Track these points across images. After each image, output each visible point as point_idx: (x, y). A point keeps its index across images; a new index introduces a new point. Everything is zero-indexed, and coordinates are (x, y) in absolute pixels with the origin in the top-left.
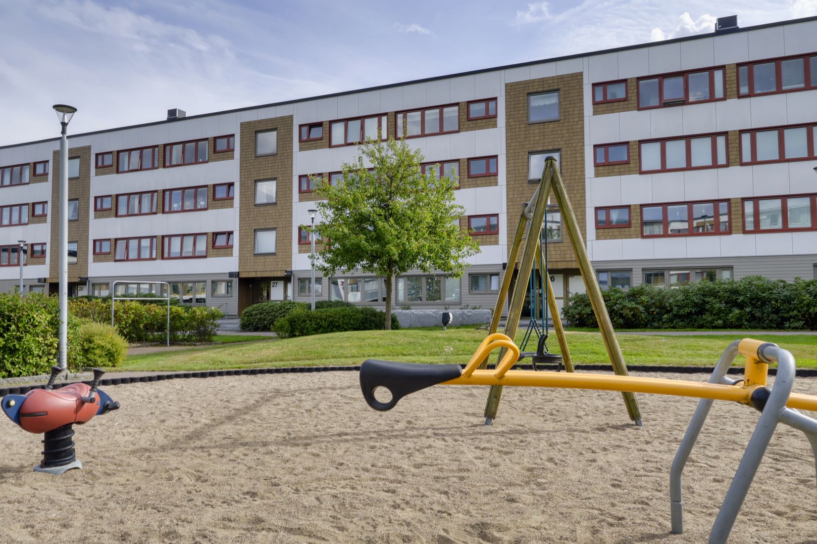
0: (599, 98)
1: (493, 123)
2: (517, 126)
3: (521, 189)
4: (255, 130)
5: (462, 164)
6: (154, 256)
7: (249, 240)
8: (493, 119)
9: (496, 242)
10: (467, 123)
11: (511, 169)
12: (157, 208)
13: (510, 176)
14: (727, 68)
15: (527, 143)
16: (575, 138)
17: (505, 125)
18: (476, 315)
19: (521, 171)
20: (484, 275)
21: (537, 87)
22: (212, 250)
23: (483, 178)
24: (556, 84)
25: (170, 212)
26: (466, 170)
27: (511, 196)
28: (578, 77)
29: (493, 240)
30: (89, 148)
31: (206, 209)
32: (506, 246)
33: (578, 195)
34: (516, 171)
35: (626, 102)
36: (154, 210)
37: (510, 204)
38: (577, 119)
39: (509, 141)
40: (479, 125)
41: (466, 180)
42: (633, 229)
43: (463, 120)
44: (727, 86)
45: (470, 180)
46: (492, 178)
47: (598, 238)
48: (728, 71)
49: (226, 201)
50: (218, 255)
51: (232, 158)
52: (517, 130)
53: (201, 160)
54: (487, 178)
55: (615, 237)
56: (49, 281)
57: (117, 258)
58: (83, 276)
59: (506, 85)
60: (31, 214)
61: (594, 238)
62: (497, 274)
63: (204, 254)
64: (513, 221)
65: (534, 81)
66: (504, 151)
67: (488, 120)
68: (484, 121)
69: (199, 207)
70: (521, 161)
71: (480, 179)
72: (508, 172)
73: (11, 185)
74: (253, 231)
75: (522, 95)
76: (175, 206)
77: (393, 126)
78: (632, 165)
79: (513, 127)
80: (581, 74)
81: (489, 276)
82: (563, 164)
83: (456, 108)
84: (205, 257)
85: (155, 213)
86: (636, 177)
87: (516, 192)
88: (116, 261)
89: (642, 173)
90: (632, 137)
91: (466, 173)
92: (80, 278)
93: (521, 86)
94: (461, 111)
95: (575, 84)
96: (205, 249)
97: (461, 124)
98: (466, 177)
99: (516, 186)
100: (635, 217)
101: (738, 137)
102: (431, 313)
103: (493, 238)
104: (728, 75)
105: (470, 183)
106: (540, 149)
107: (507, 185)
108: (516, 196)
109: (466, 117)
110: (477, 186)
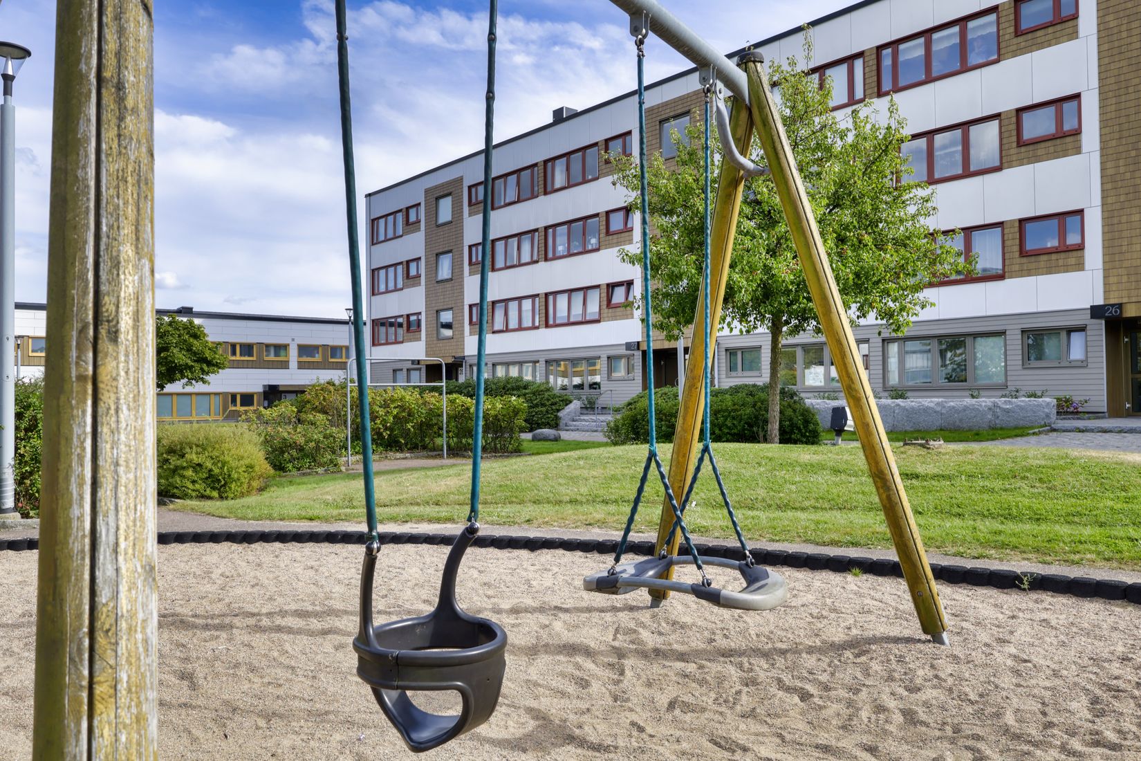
1: (1070, 31)
2: (1124, 27)
3: (1133, 153)
4: (659, 118)
5: (1005, 122)
6: (537, 324)
8: (1070, 24)
9: (1079, 266)
10: (1016, 41)
11: (1109, 116)
12: (538, 255)
13: (1107, 130)
17: (1095, 30)
19: (1132, 118)
20: (1054, 331)
22: (606, 311)
23: (1049, 143)
25: (555, 258)
26: (1014, 133)
27: (1111, 172)
29: (1072, 261)
30: (461, 179)
31: (597, 250)
32: (1101, 272)
34: (1123, 120)
36: (535, 258)
37: (1109, 186)
39: (1106, 60)
40: (1039, 40)
41: (1013, 151)
43: (1007, 37)
45: (1023, 149)
46: (1070, 139)
49: (623, 235)
50: (614, 318)
52: (1124, 35)
53: (590, 177)
54: (1058, 141)
56: (424, 364)
57: (496, 328)
58: (457, 355)
60: (405, 275)
62: (1082, 329)
63: (597, 317)
64: (1115, 220)
66: (1095, 83)
67: (1059, 27)
68: (1050, 30)
69: (590, 248)
70: (1133, 96)
71: (1043, 145)
72: (1104, 123)
73: (386, 240)
76: (561, 249)
77: (875, 73)
79: (1115, 30)
81: (1064, 334)
83: (993, 17)
84: (598, 321)
85: (537, 262)
87: (1122, 162)
88: (494, 332)
91: (1014, 139)
92: (454, 357)
94: (1002, 20)
96: (597, 310)
97: (1002, 45)
98: (1015, 145)
99: (1121, 149)
103: (1072, 259)
105: (1022, 155)
107: (1102, 149)
108: (1122, 170)
109: (1012, 29)
110: (1037, 159)
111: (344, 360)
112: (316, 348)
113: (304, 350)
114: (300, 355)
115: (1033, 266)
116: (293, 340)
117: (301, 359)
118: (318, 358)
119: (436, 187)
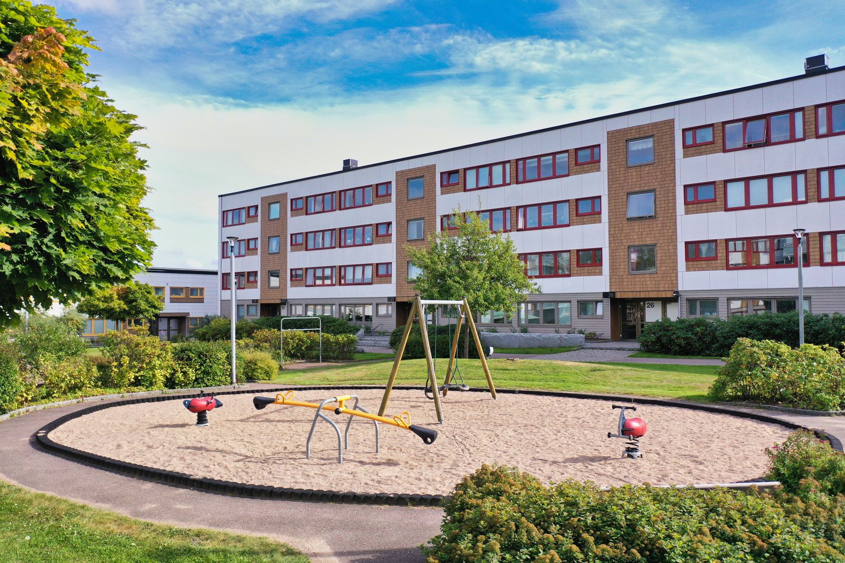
0: (690, 141)
1: (597, 167)
2: (618, 170)
3: (621, 225)
4: (407, 177)
5: (571, 204)
6: (334, 283)
7: (404, 270)
8: (597, 164)
9: (600, 273)
10: (576, 167)
11: (612, 208)
12: (335, 244)
13: (611, 214)
14: (806, 109)
15: (626, 184)
16: (667, 179)
17: (607, 169)
18: (571, 339)
19: (621, 210)
20: (591, 302)
21: (634, 134)
22: (376, 278)
23: (588, 217)
24: (650, 131)
25: (346, 246)
26: (575, 210)
27: (612, 233)
28: (670, 123)
29: (598, 271)
30: (286, 194)
31: (371, 244)
32: (609, 277)
33: (670, 231)
34: (617, 210)
35: (713, 145)
36: (333, 245)
37: (612, 239)
38: (669, 162)
39: (611, 183)
40: (585, 169)
41: (575, 218)
42: (719, 261)
43: (572, 165)
44: (806, 127)
45: (578, 218)
46: (597, 216)
47: (688, 269)
48: (807, 113)
49: (386, 237)
50: (381, 283)
51: (390, 201)
52: (618, 173)
53: (367, 203)
54: (592, 216)
55: (703, 269)
56: (260, 302)
57: (308, 284)
58: (283, 298)
59: (608, 133)
60: (247, 248)
61: (684, 269)
62: (601, 301)
63: (370, 281)
64: (614, 254)
65: (631, 128)
66: (607, 193)
67: (593, 165)
68: (589, 165)
69: (366, 243)
70: (620, 201)
71: (586, 217)
72: (610, 211)
73: (233, 225)
74: (406, 262)
75: (621, 141)
76: (349, 242)
77: (515, 172)
78: (718, 203)
79: (614, 170)
80: (673, 121)
81: (594, 303)
82: (657, 203)
83: (566, 154)
84: (371, 284)
85: (334, 248)
86: (722, 214)
87: (616, 229)
88: (306, 286)
89: (727, 209)
90: (719, 177)
91: (575, 212)
92: (282, 300)
93: (621, 133)
94: (570, 157)
95: (667, 130)
96: (371, 277)
97: (570, 169)
98: (575, 215)
99: (617, 223)
100: (721, 251)
101: (816, 175)
102: (536, 336)
103: (598, 269)
104: (807, 117)
105: (578, 220)
106: (637, 189)
107: (609, 222)
108: (617, 232)
109: (574, 162)
110: (584, 223)
111: (199, 297)
112: (181, 289)
113: (174, 290)
114: (171, 294)
115: (582, 272)
116: (167, 284)
117: (172, 296)
118: (183, 296)
119: (269, 197)
